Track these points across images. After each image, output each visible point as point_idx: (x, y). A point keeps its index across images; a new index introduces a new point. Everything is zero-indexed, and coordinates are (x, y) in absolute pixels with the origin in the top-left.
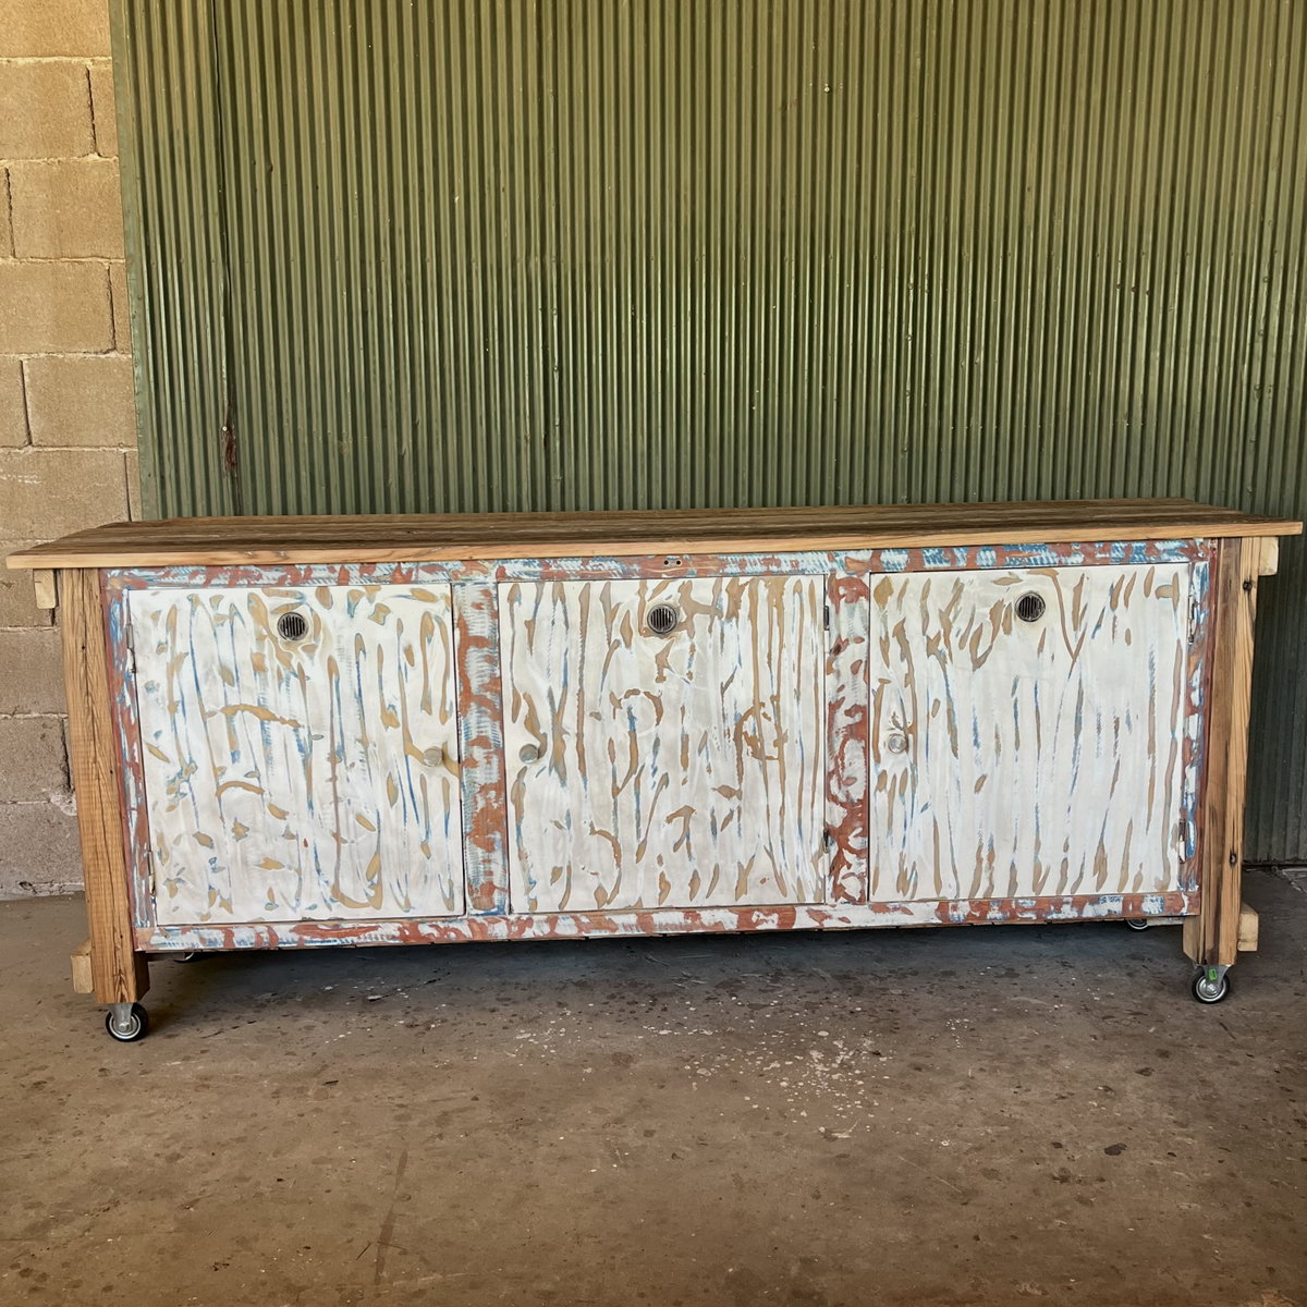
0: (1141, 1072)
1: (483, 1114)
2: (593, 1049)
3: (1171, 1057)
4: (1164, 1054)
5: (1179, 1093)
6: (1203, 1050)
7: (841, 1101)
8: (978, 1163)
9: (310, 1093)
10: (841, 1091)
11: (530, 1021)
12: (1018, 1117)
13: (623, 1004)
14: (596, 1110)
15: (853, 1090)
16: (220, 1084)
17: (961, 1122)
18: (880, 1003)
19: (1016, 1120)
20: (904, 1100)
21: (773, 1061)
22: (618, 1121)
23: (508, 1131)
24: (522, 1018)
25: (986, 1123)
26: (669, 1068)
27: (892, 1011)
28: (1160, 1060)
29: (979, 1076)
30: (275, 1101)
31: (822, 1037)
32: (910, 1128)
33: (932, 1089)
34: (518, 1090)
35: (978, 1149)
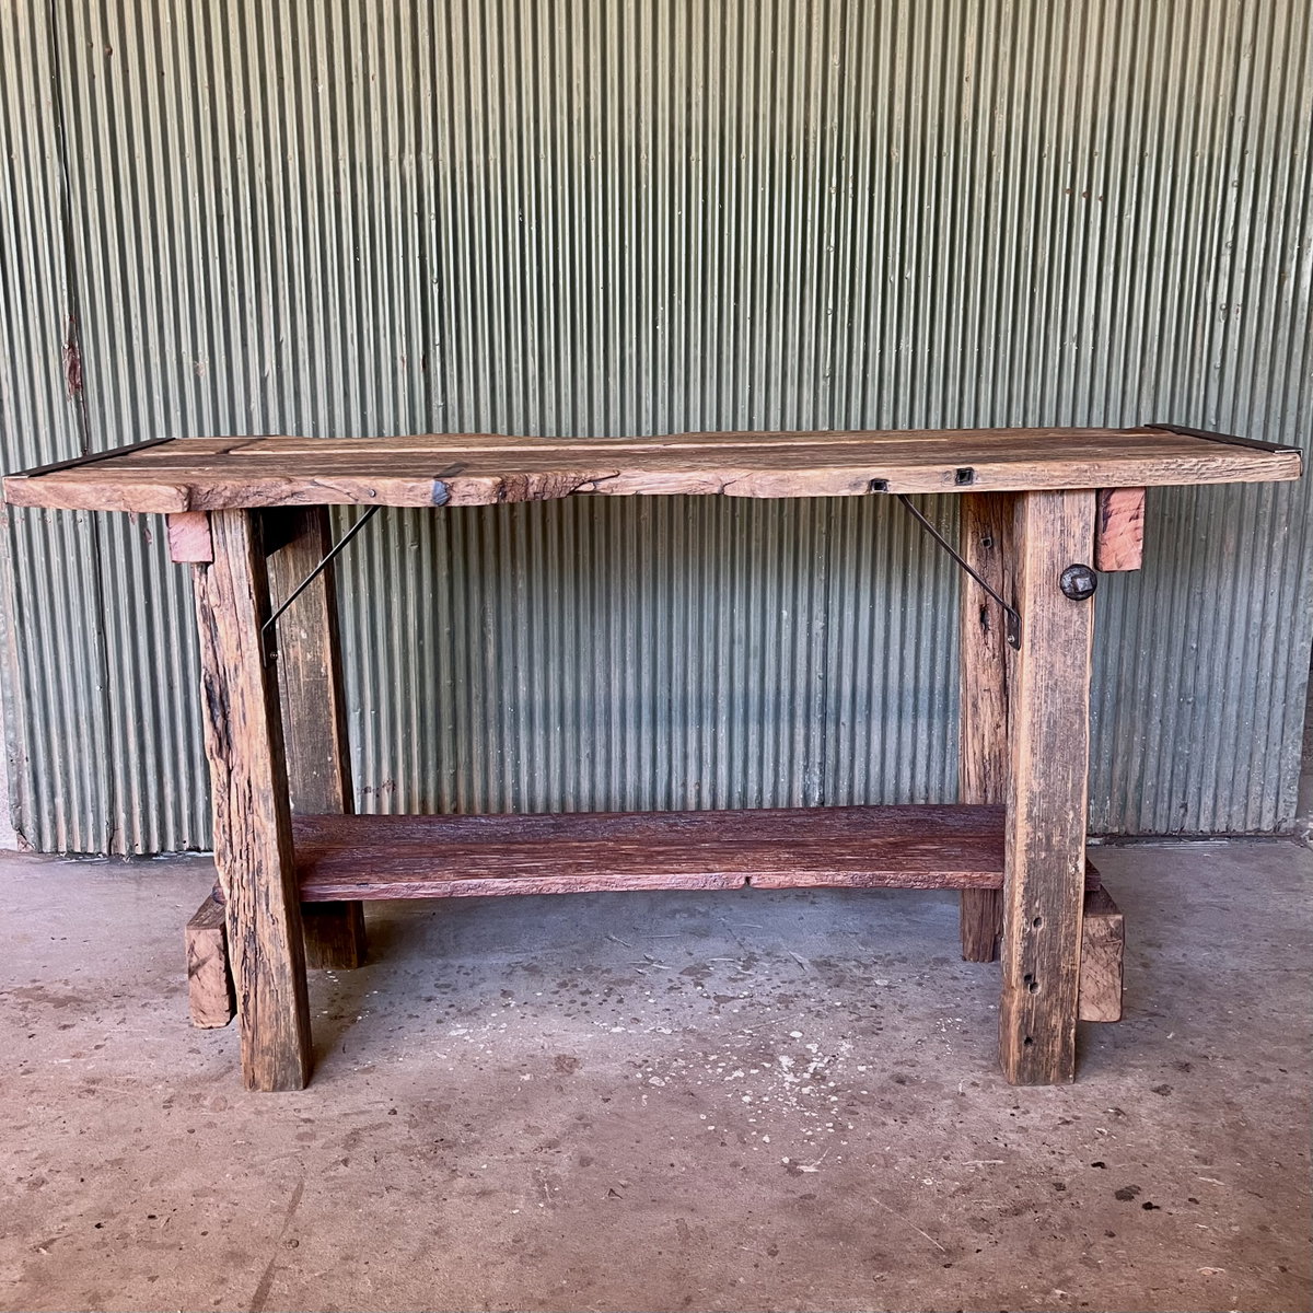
0: (1157, 1091)
1: (400, 1132)
2: (535, 1050)
3: (1192, 1071)
4: (1186, 1067)
5: (1202, 1120)
6: (1229, 1062)
7: (809, 1122)
8: (966, 1210)
9: (206, 1103)
10: (811, 1108)
11: (470, 1013)
12: (1015, 1147)
13: (575, 993)
14: (529, 1129)
15: (825, 1109)
16: (109, 1089)
17: (946, 1153)
18: (862, 998)
19: (1012, 1152)
20: (884, 1124)
21: (736, 1068)
22: (551, 1145)
23: (424, 1156)
24: (460, 1010)
25: (976, 1156)
26: (617, 1076)
27: (875, 1007)
28: (1180, 1074)
29: (970, 1092)
30: (166, 1112)
31: (794, 1039)
32: (889, 1160)
33: (916, 1109)
34: (443, 1102)
35: (966, 1190)
